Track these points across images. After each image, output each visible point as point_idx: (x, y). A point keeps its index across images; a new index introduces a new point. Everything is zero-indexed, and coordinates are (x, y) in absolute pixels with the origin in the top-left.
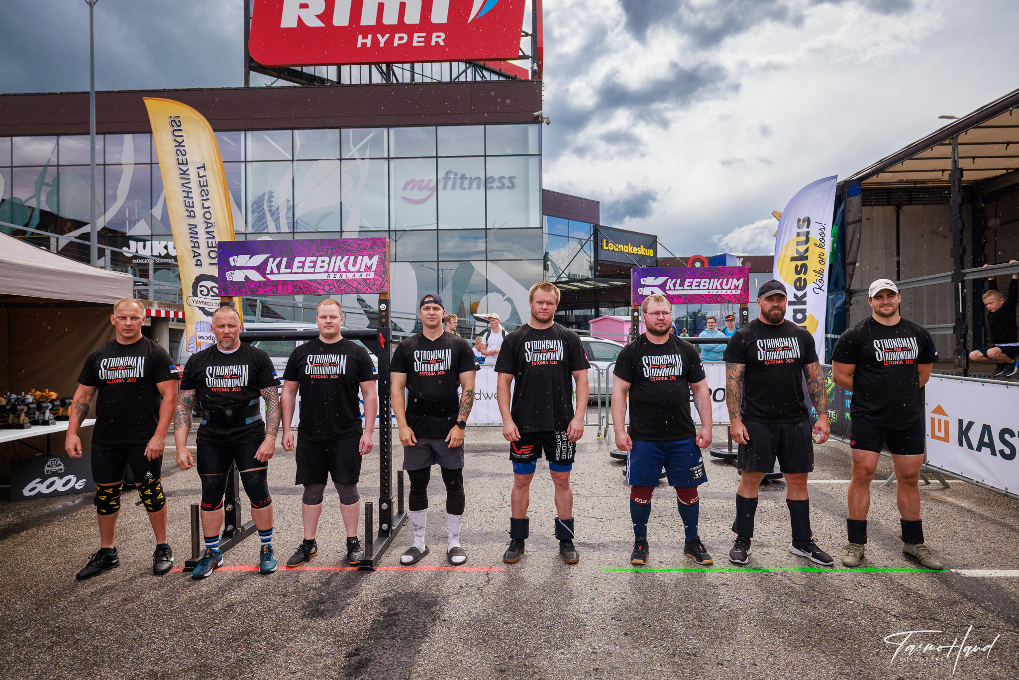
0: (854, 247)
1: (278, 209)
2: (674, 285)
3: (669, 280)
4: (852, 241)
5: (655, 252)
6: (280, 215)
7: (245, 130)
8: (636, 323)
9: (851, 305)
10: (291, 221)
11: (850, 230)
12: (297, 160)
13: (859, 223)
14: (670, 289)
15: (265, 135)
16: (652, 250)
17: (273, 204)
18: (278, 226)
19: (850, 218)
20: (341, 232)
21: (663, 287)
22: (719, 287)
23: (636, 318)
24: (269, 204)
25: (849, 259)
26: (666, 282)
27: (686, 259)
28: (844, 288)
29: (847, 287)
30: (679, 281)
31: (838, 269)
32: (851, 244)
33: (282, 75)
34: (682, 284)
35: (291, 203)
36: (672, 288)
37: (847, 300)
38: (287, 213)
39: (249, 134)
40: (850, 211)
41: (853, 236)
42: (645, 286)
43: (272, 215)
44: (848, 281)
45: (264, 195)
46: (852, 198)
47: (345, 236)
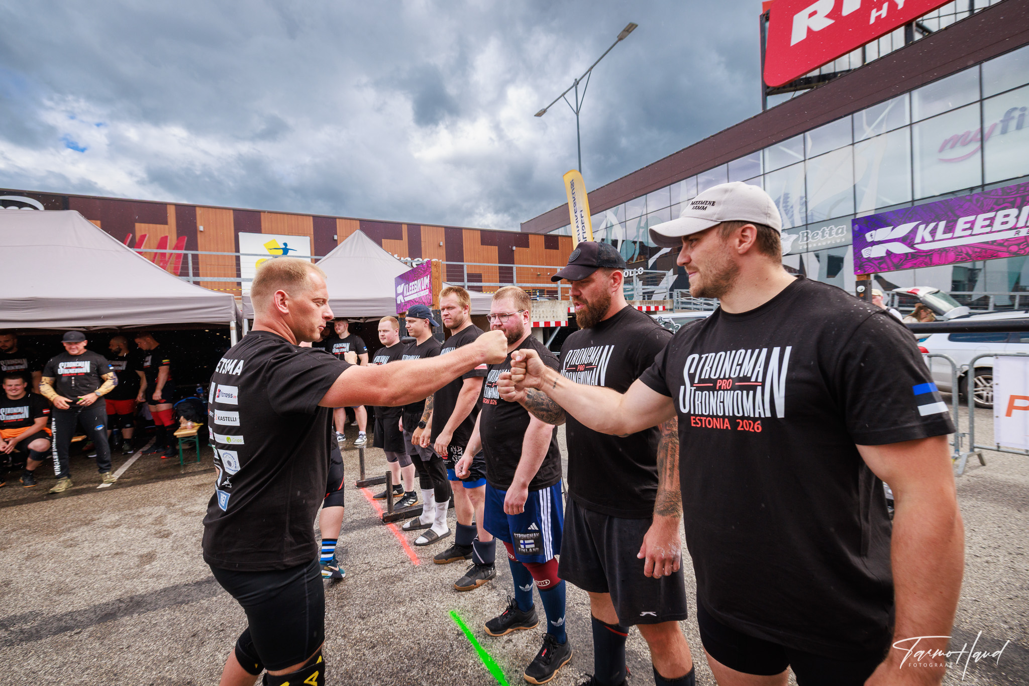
1: (792, 207)
6: (795, 212)
7: (763, 148)
10: (804, 215)
12: (809, 159)
15: (780, 146)
17: (788, 204)
18: (792, 222)
20: (855, 214)
24: (784, 205)
33: (798, 87)
35: (804, 199)
38: (800, 209)
39: (767, 150)
43: (787, 214)
45: (780, 198)
47: (858, 216)
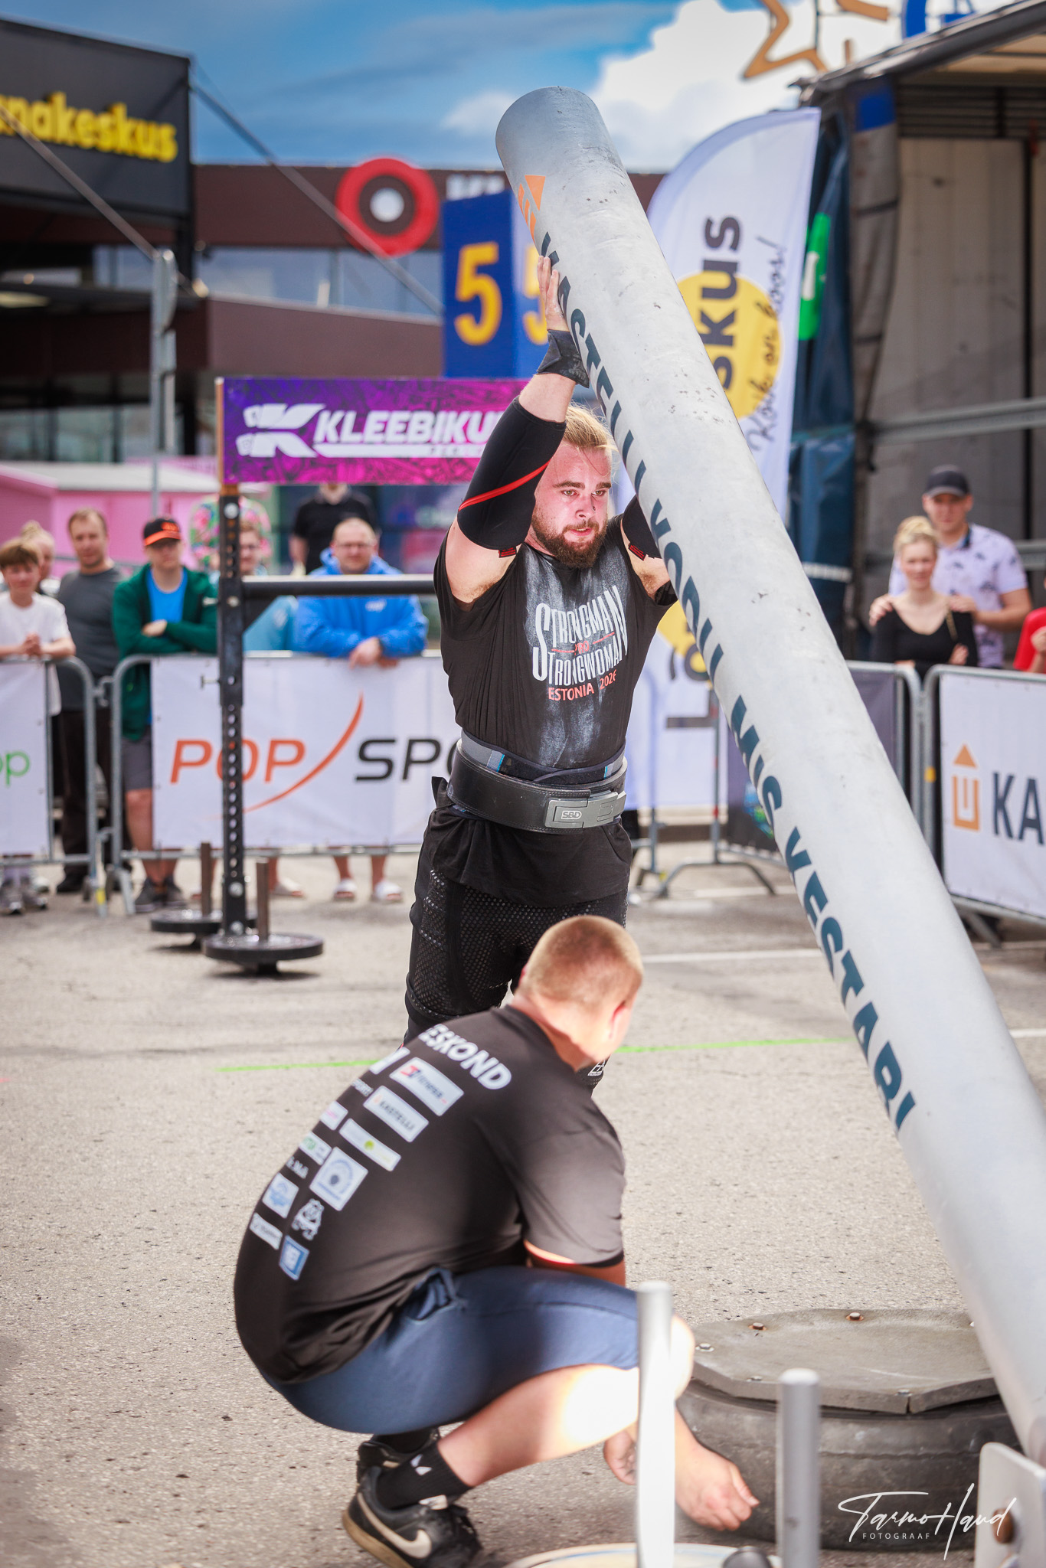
0: (878, 286)
2: (339, 427)
3: (325, 415)
4: (870, 268)
5: (183, 140)
8: (231, 536)
9: (872, 469)
11: (864, 231)
13: (889, 215)
14: (326, 441)
16: (166, 133)
19: (865, 195)
21: (306, 433)
22: (460, 437)
23: (231, 524)
25: (864, 326)
26: (313, 422)
27: (329, 179)
28: (848, 417)
29: (858, 413)
30: (351, 417)
31: (828, 361)
32: (868, 280)
34: (359, 427)
36: (333, 436)
37: (861, 455)
40: (861, 174)
41: (873, 253)
42: (255, 430)
44: (860, 393)
46: (868, 134)
